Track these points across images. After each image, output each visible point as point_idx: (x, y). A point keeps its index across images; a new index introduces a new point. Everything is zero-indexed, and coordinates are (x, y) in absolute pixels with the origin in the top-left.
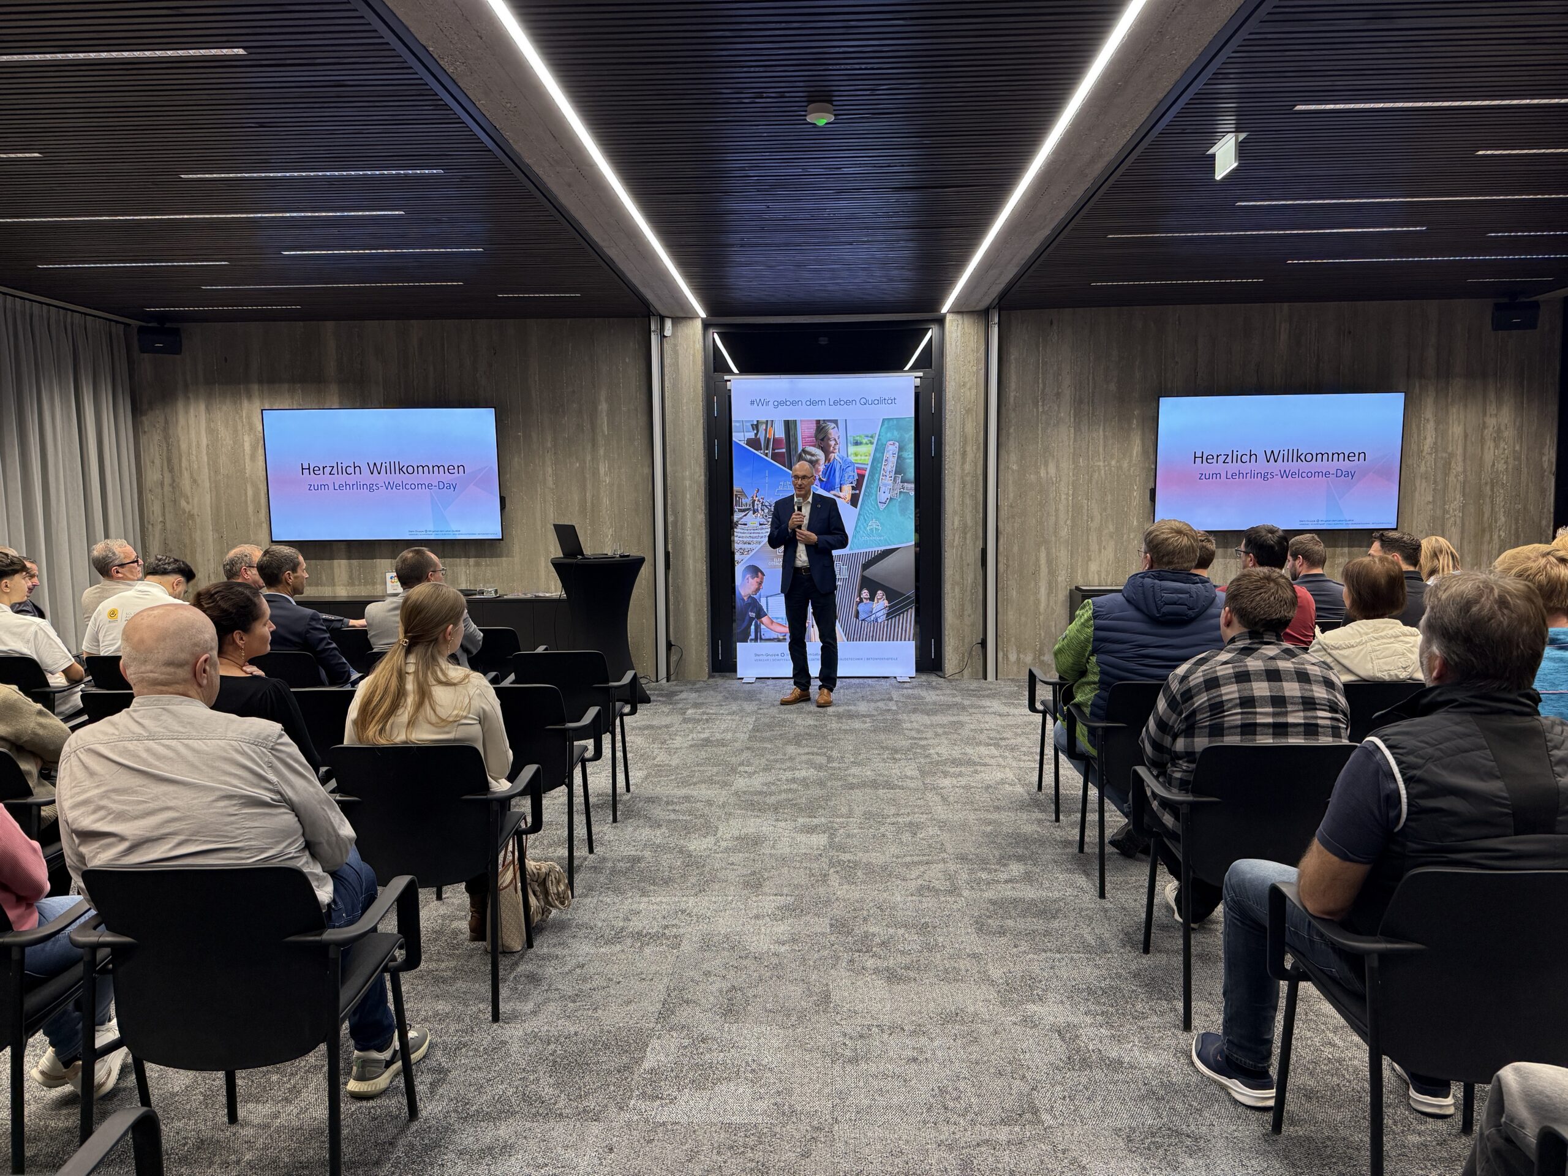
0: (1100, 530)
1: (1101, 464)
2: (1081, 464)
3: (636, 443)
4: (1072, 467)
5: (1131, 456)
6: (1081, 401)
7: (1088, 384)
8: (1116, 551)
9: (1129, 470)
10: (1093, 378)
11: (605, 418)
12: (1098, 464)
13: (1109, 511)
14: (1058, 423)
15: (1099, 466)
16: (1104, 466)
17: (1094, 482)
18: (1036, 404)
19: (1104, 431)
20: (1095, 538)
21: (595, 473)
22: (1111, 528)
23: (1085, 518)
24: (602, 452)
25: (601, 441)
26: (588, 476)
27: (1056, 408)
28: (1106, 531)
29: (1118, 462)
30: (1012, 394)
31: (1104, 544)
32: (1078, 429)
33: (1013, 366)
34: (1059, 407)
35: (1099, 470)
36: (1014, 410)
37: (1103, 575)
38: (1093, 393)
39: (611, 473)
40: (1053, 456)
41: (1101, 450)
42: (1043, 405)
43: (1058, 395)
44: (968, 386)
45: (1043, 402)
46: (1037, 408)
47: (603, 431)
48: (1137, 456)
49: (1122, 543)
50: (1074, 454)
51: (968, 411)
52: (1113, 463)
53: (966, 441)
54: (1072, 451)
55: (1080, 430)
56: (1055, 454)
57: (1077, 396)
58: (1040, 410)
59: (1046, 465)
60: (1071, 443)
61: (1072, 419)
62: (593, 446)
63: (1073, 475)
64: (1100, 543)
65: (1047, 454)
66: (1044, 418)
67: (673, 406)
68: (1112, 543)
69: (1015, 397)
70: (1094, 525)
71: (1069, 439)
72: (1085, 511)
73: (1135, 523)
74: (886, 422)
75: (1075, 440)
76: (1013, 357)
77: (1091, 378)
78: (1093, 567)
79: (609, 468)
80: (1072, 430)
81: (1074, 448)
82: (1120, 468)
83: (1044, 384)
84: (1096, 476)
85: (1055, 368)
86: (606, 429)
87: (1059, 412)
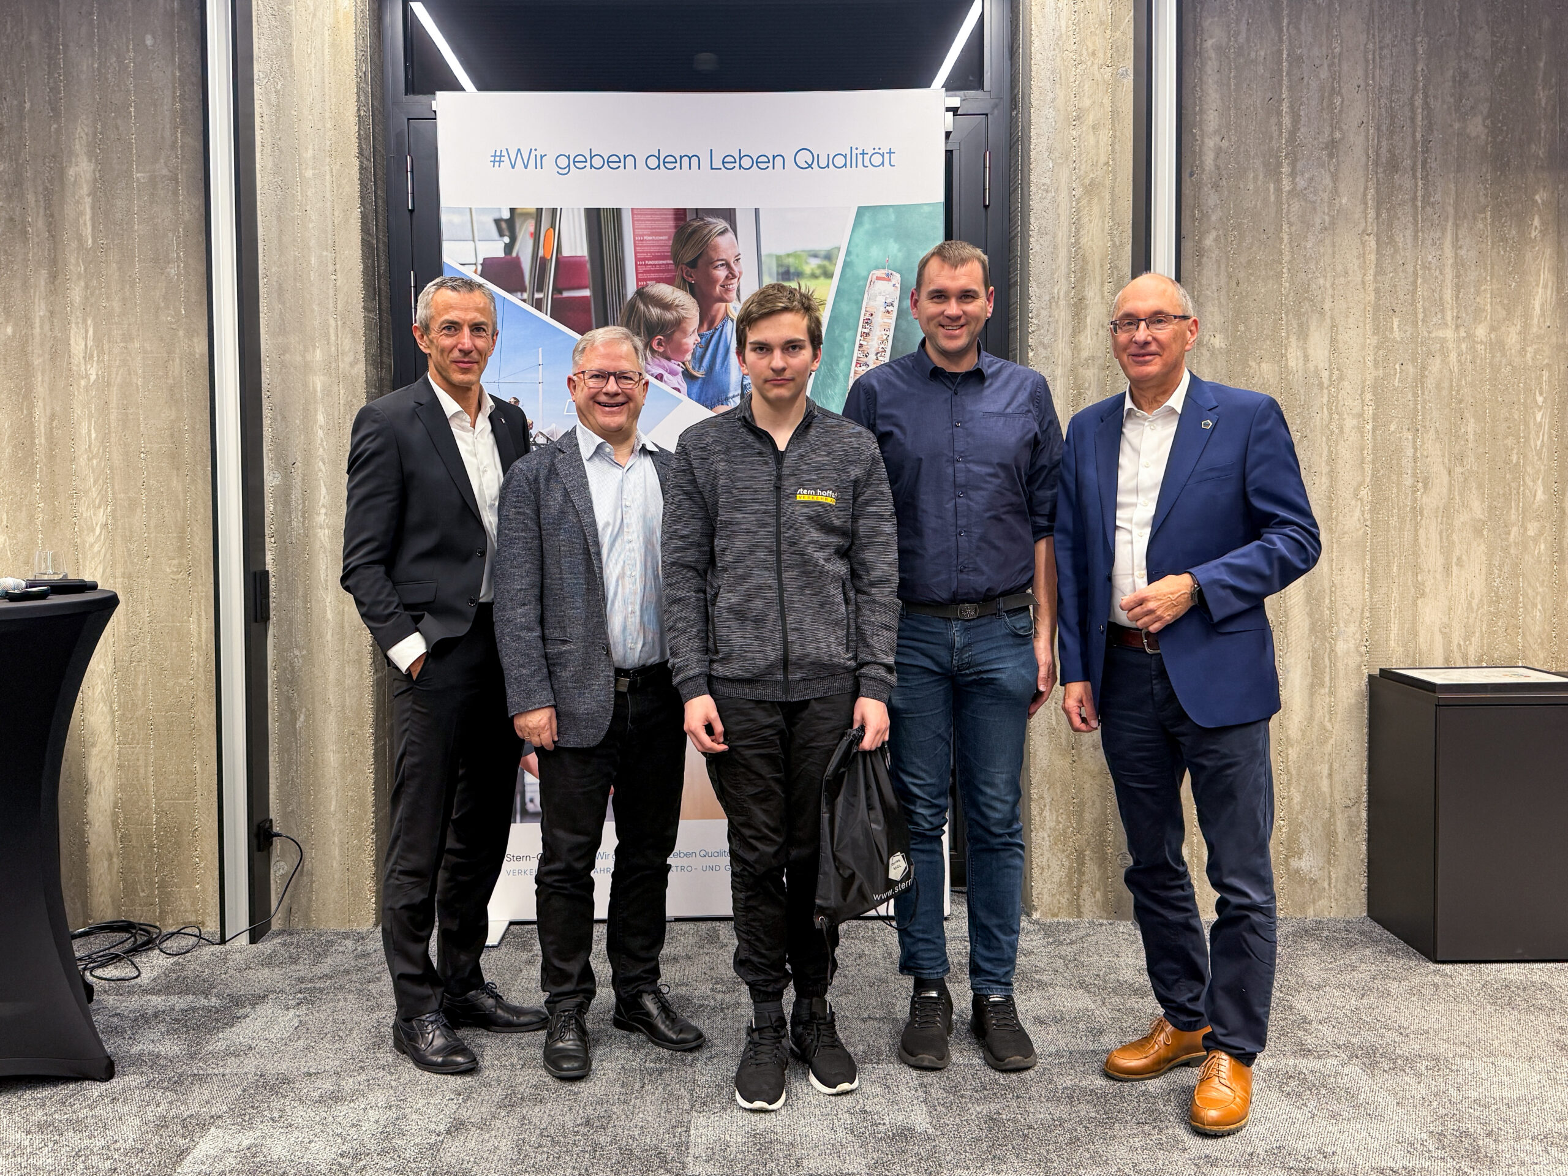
0: (1447, 512)
1: (1449, 334)
2: (1397, 334)
3: (172, 271)
4: (1373, 341)
5: (1527, 316)
6: (1393, 166)
7: (1413, 119)
8: (1490, 573)
9: (1523, 349)
10: (1426, 103)
11: (88, 200)
12: (1440, 334)
13: (1471, 460)
14: (1333, 223)
15: (1443, 341)
16: (1459, 341)
17: (1430, 383)
18: (1273, 172)
19: (1456, 246)
20: (1434, 537)
21: (58, 351)
22: (1477, 508)
23: (1408, 481)
24: (76, 293)
25: (75, 265)
26: (37, 362)
27: (1328, 181)
28: (1463, 517)
29: (1493, 329)
30: (1210, 143)
31: (1457, 553)
32: (1386, 240)
33: (1211, 66)
34: (1335, 178)
35: (1444, 353)
36: (1216, 186)
37: (1457, 637)
38: (1426, 141)
39: (101, 352)
40: (1322, 312)
41: (1448, 294)
42: (1293, 174)
43: (1332, 147)
44: (1090, 119)
45: (1293, 165)
46: (1278, 181)
47: (80, 238)
48: (1543, 314)
49: (1506, 550)
50: (1377, 308)
51: (1091, 188)
52: (1481, 332)
53: (1083, 269)
54: (1371, 297)
55: (1392, 240)
56: (1327, 307)
57: (1384, 150)
58: (1286, 185)
59: (1303, 334)
60: (1370, 278)
61: (1372, 214)
62: (53, 277)
63: (1376, 363)
64: (1447, 550)
65: (1306, 306)
66: (1296, 207)
67: (277, 170)
68: (1479, 550)
69: (1219, 151)
70: (1431, 501)
71: (1363, 267)
72: (1407, 462)
73: (1540, 496)
74: (866, 219)
75: (1380, 271)
76: (1209, 43)
77: (1419, 101)
78: (1431, 614)
79: (98, 340)
80: (1372, 243)
81: (1377, 291)
82: (1497, 346)
83: (1296, 119)
84: (1435, 365)
85: (1324, 74)
86: (88, 231)
87: (1335, 192)
